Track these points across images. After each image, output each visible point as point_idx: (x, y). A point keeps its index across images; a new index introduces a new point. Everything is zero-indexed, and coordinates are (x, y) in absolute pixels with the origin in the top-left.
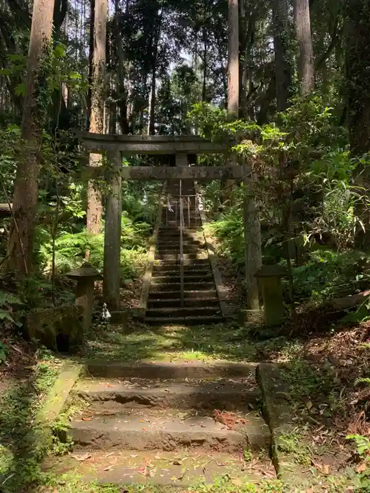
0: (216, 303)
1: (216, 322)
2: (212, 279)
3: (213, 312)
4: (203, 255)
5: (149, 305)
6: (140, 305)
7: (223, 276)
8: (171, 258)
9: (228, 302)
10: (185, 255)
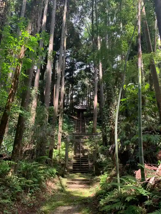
0: (88, 168)
1: (88, 172)
2: (88, 161)
3: (87, 170)
4: (86, 154)
5: (73, 168)
6: (71, 168)
7: (90, 161)
8: (78, 154)
9: (90, 168)
10: (81, 154)
